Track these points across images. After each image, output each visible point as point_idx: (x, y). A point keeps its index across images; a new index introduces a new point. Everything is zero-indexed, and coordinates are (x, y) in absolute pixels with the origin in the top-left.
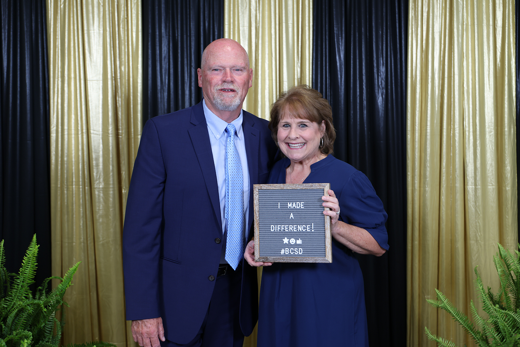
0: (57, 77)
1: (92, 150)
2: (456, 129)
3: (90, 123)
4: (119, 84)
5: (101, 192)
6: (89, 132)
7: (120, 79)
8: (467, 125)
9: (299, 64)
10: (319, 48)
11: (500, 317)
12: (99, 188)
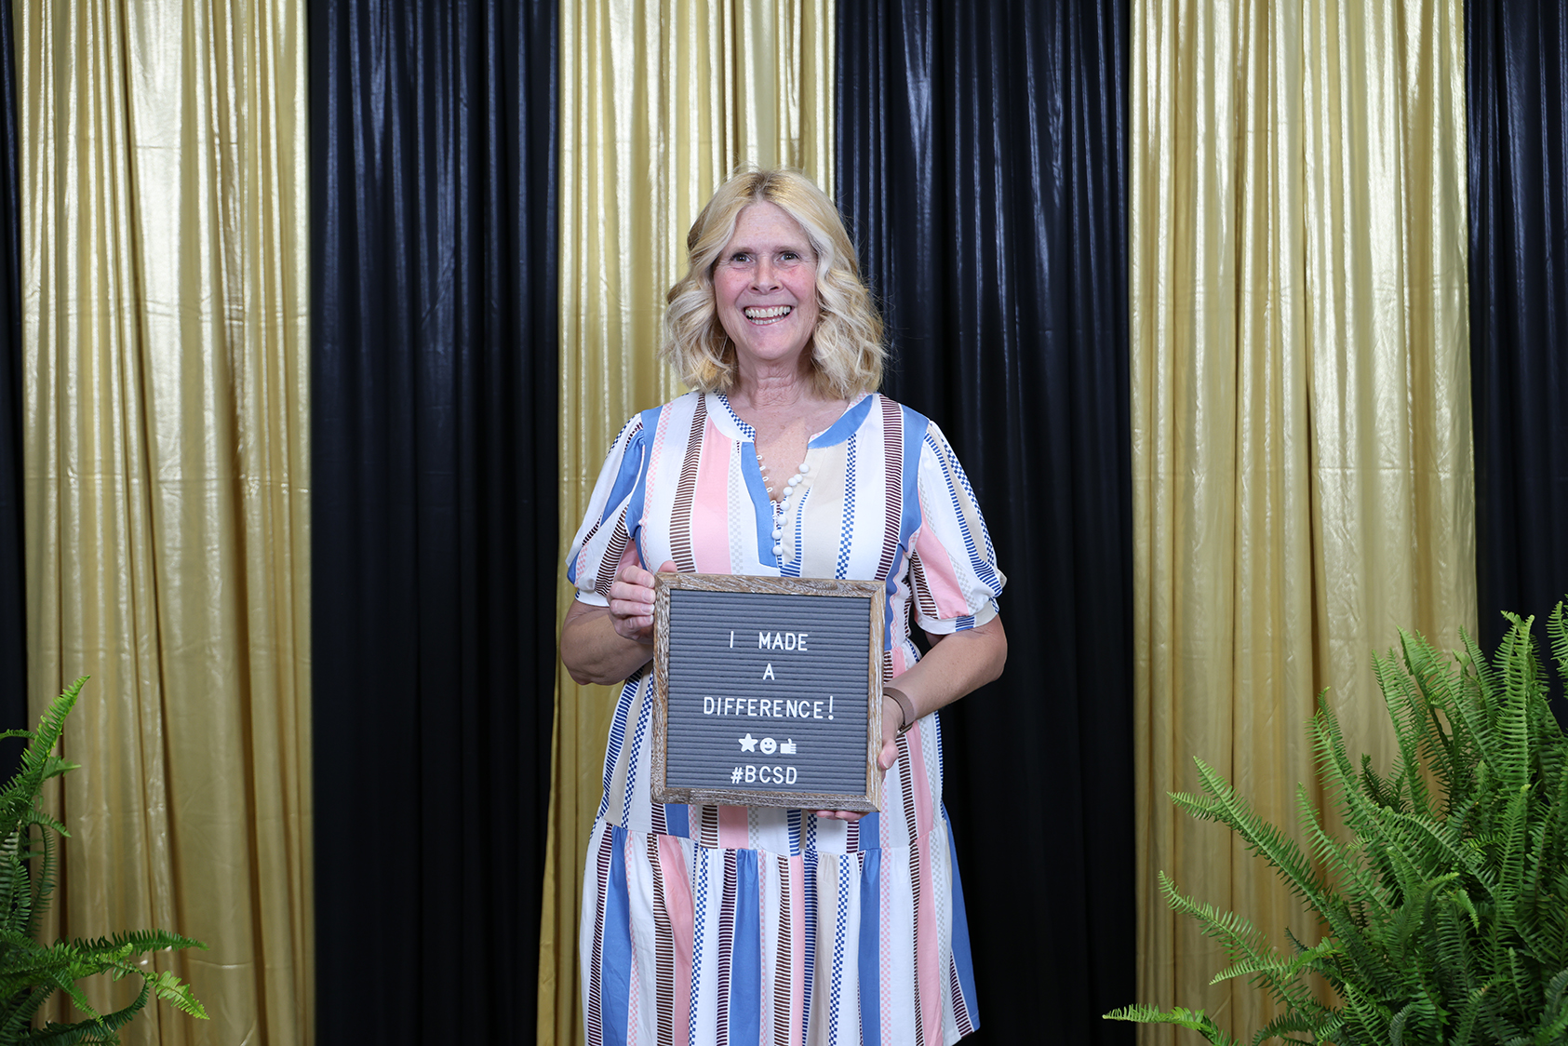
0: (41, 137)
1: (150, 362)
2: (1283, 293)
3: (144, 280)
4: (235, 158)
5: (178, 492)
6: (142, 309)
7: (240, 142)
8: (1316, 280)
9: (796, 96)
10: (856, 44)
11: (1387, 834)
12: (173, 482)
